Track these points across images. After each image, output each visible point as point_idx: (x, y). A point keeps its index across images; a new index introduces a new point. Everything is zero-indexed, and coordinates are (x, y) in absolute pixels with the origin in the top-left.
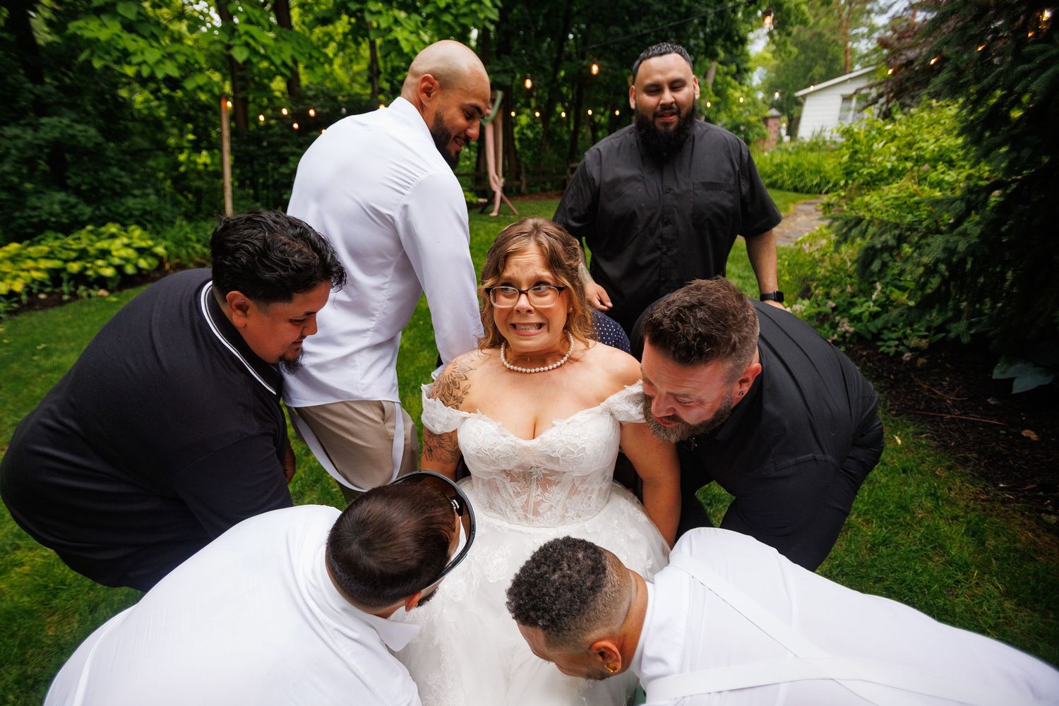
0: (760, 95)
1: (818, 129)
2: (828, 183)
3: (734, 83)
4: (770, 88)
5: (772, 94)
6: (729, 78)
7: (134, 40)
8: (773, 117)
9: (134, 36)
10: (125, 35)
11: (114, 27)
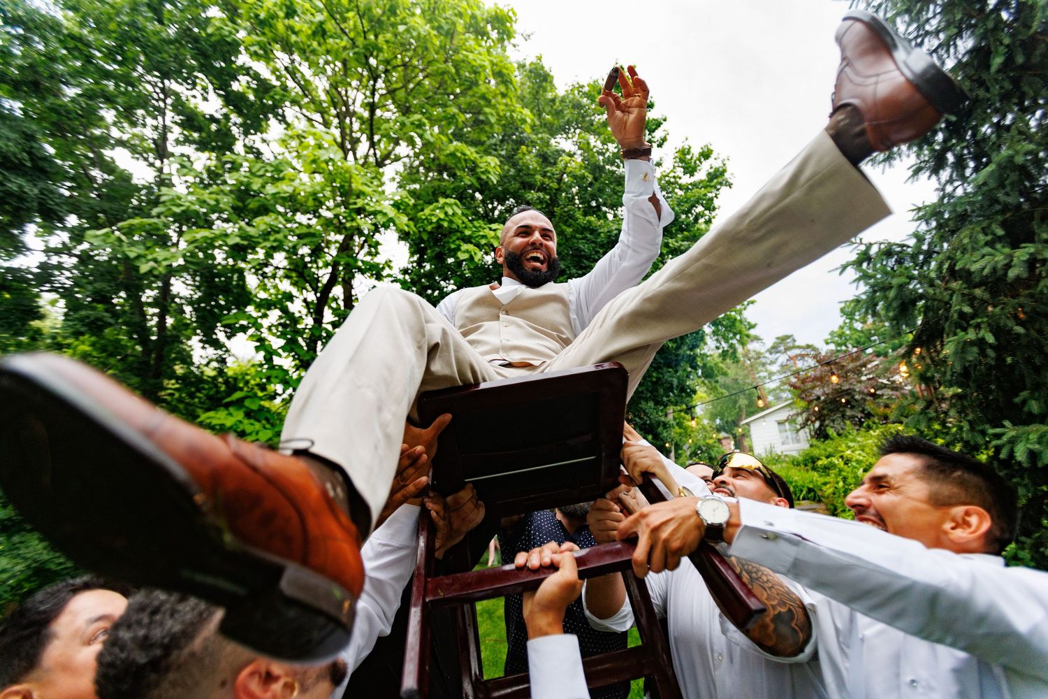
0: (706, 422)
1: (768, 447)
2: (802, 491)
3: (688, 417)
4: (713, 417)
5: (714, 421)
6: (682, 414)
7: (252, 424)
8: (725, 438)
9: (252, 421)
10: (246, 421)
11: (239, 415)
